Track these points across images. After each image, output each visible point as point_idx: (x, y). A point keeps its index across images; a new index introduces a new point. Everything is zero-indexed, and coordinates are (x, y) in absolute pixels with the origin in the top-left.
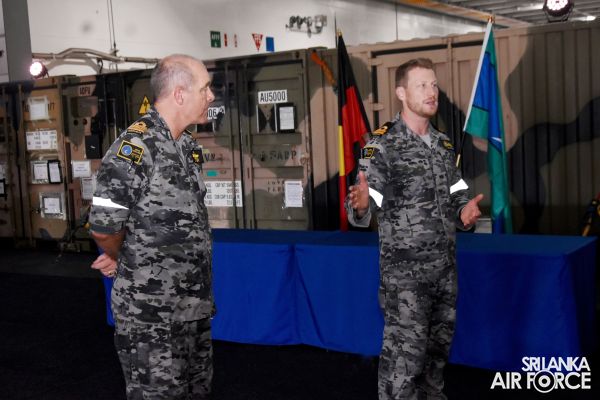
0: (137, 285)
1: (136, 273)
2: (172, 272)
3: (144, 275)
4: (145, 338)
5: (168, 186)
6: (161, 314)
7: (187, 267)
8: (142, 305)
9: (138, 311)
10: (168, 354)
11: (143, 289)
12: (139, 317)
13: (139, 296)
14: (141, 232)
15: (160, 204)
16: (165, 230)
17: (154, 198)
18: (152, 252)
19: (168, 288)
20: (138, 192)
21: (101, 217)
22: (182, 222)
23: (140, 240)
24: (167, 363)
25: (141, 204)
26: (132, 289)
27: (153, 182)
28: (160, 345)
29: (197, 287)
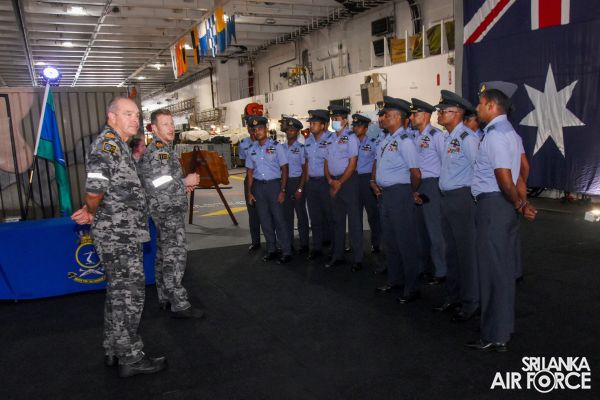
0: (115, 224)
1: (113, 217)
2: (132, 216)
3: (118, 218)
4: (124, 252)
5: (128, 169)
6: (130, 239)
7: (138, 213)
8: (118, 234)
9: (117, 238)
10: (137, 260)
11: (119, 226)
12: (119, 241)
13: (117, 230)
14: (114, 195)
15: (124, 178)
16: (127, 193)
17: (122, 175)
18: (121, 205)
19: (132, 225)
20: (113, 170)
21: (96, 184)
22: (135, 188)
23: (114, 199)
24: (137, 264)
25: (113, 178)
26: (112, 226)
27: (121, 165)
28: (133, 255)
29: (144, 225)
